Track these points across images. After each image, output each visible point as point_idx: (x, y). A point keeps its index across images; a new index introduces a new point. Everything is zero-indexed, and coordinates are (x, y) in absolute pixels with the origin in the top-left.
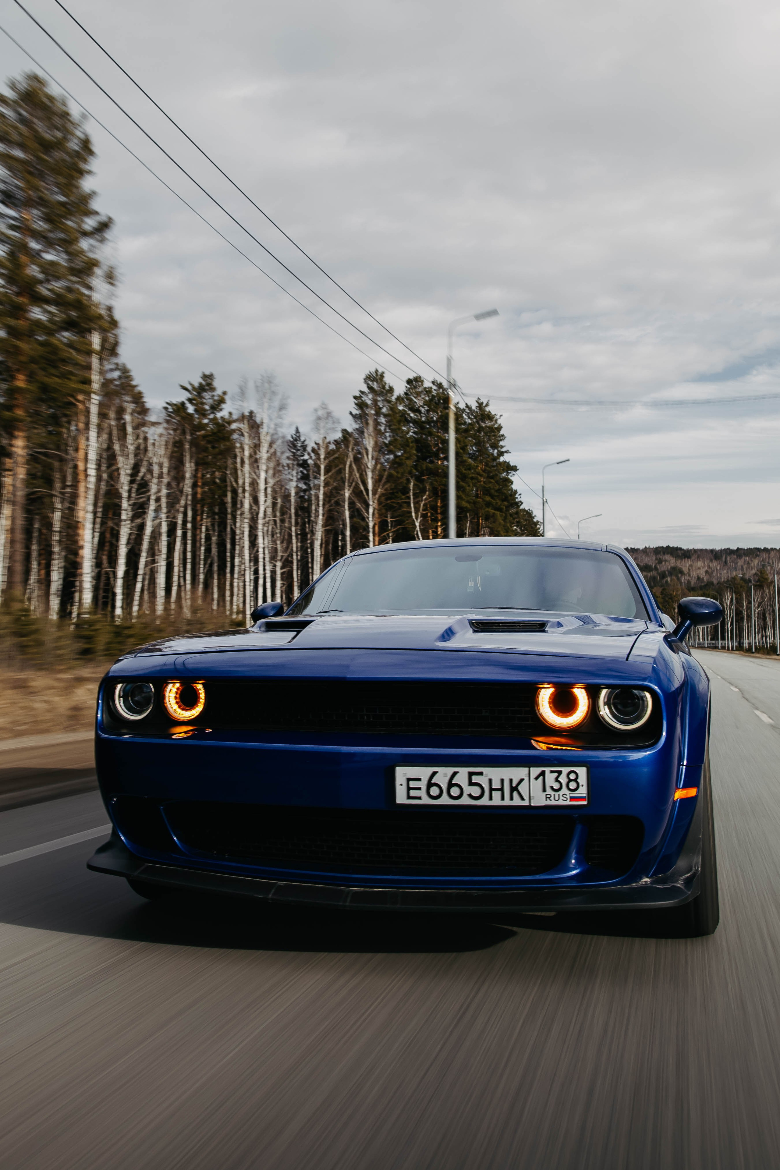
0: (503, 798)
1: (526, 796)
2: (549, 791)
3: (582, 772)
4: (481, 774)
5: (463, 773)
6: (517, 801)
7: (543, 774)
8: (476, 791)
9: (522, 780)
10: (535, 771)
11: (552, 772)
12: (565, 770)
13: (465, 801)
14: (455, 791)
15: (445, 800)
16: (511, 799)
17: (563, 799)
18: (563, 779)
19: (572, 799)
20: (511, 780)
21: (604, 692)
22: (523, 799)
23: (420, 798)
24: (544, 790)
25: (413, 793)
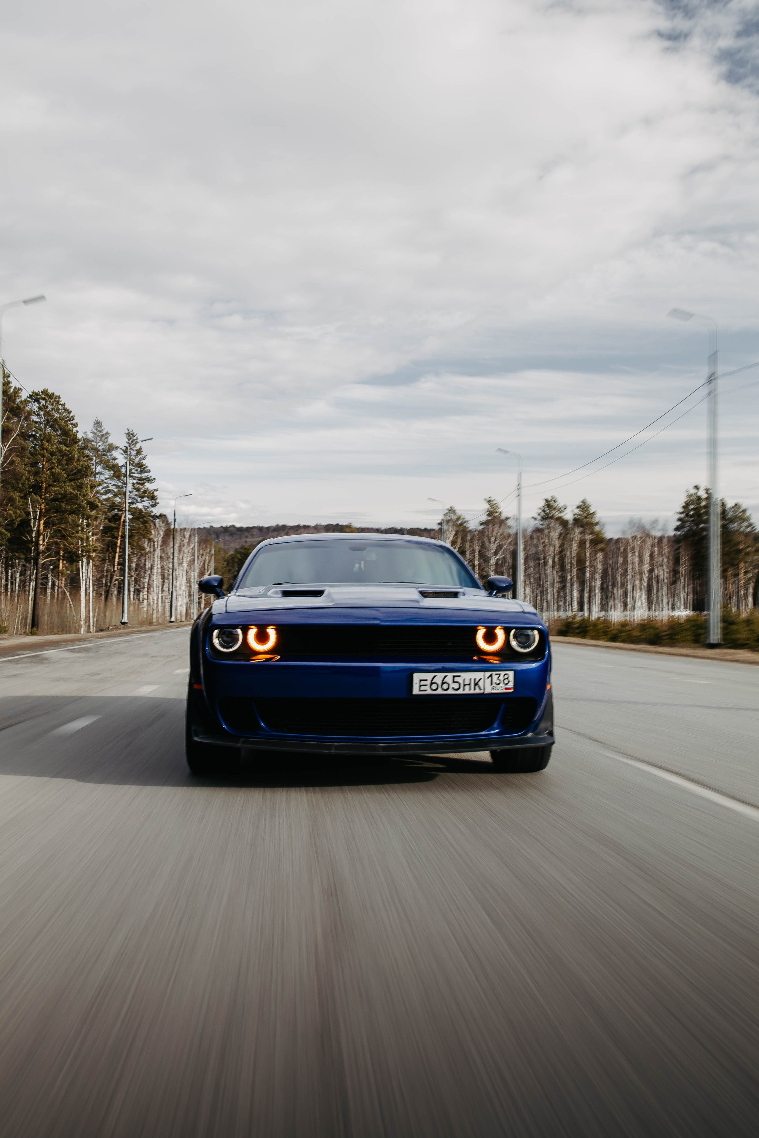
0: (470, 689)
1: (482, 687)
2: (494, 685)
3: (511, 674)
4: (459, 676)
5: (450, 675)
6: (477, 691)
7: (491, 675)
8: (456, 686)
9: (480, 679)
10: (488, 674)
11: (496, 674)
12: (503, 673)
13: (450, 691)
14: (445, 686)
15: (440, 691)
16: (475, 689)
17: (500, 689)
18: (501, 678)
19: (506, 689)
20: (475, 679)
21: (513, 631)
22: (480, 689)
23: (426, 691)
24: (492, 684)
25: (423, 688)
